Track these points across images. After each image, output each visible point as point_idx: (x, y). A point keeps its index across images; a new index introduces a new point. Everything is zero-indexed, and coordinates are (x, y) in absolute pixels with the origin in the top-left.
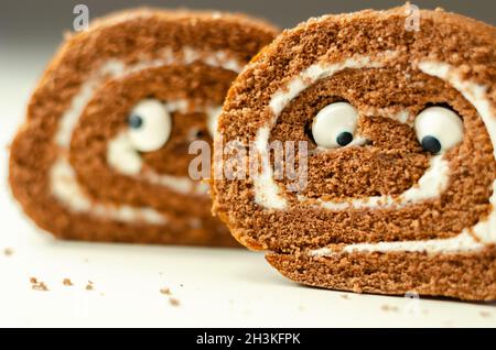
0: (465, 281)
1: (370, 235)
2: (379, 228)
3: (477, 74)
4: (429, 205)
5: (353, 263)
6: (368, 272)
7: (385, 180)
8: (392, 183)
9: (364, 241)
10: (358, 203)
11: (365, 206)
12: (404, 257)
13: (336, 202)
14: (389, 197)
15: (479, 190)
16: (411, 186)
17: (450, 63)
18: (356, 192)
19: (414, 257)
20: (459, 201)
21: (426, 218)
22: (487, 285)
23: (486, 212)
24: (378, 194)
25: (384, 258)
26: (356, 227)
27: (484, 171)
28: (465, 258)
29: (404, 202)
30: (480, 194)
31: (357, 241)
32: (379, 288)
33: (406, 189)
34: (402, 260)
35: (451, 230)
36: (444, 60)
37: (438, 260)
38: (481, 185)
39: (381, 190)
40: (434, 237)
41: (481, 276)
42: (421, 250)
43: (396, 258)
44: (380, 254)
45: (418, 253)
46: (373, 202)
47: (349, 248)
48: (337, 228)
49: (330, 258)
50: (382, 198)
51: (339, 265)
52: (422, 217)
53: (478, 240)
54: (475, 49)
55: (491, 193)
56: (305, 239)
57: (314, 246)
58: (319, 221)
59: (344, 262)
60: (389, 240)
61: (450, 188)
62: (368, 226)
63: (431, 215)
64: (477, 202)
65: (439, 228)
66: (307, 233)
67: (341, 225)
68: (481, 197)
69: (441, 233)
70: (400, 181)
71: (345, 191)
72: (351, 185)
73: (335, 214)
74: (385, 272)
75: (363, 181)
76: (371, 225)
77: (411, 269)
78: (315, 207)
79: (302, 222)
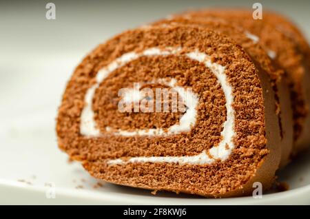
0: (200, 182)
1: (147, 152)
2: (152, 148)
3: (221, 59)
4: (184, 135)
5: (134, 169)
6: (142, 174)
7: (159, 119)
8: (163, 121)
9: (143, 155)
10: (142, 133)
11: (146, 134)
12: (164, 165)
13: (129, 131)
14: (161, 130)
15: (215, 126)
16: (174, 123)
17: (207, 53)
18: (142, 125)
19: (171, 165)
20: (202, 133)
21: (181, 143)
22: (213, 185)
23: (218, 141)
24: (155, 127)
25: (153, 166)
26: (139, 146)
27: (219, 116)
28: (202, 168)
29: (169, 133)
30: (215, 129)
31: (138, 155)
32: (148, 184)
33: (171, 125)
34: (164, 167)
35: (195, 151)
36: (203, 51)
37: (185, 168)
38: (217, 124)
39: (156, 125)
40: (184, 155)
41: (210, 179)
42: (175, 162)
43: (160, 165)
44: (151, 163)
45: (173, 164)
46: (151, 132)
47: (133, 160)
48: (127, 147)
49: (120, 165)
50: (157, 130)
51: (125, 169)
52: (179, 142)
53: (211, 157)
54: (222, 45)
55: (222, 129)
56: (108, 153)
57: (113, 158)
58: (117, 143)
59: (129, 167)
60: (158, 155)
61: (197, 126)
62: (146, 146)
63: (184, 141)
64: (212, 134)
65: (188, 149)
66: (110, 149)
67: (130, 145)
68: (216, 131)
69: (189, 153)
70: (168, 120)
71: (135, 125)
72: (139, 121)
73: (127, 139)
74: (152, 174)
75: (147, 119)
76: (148, 145)
77: (168, 173)
78: (116, 134)
79: (108, 143)
